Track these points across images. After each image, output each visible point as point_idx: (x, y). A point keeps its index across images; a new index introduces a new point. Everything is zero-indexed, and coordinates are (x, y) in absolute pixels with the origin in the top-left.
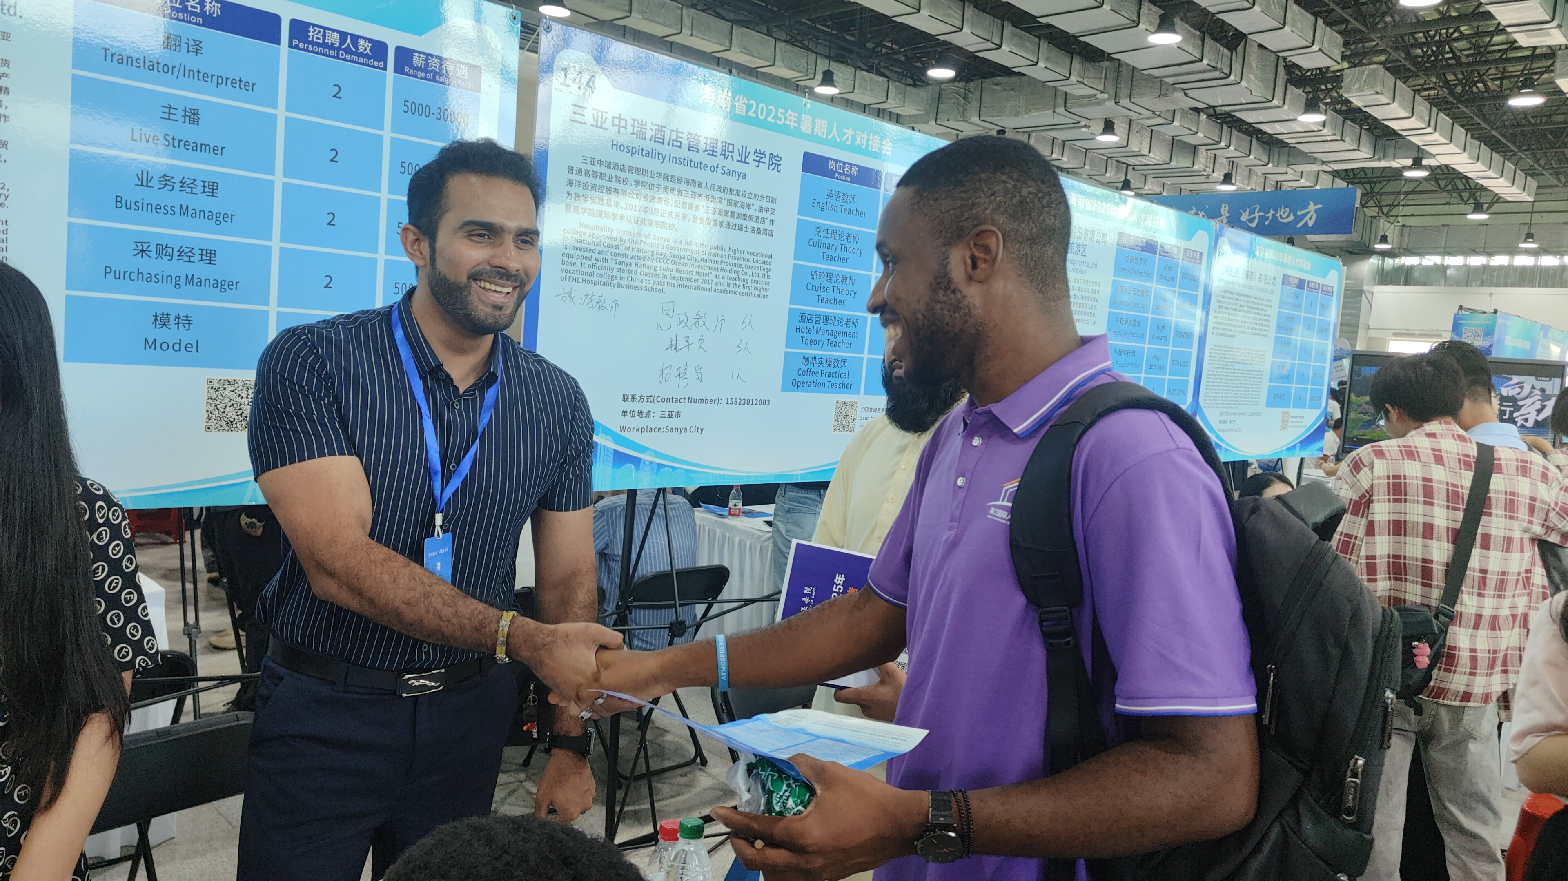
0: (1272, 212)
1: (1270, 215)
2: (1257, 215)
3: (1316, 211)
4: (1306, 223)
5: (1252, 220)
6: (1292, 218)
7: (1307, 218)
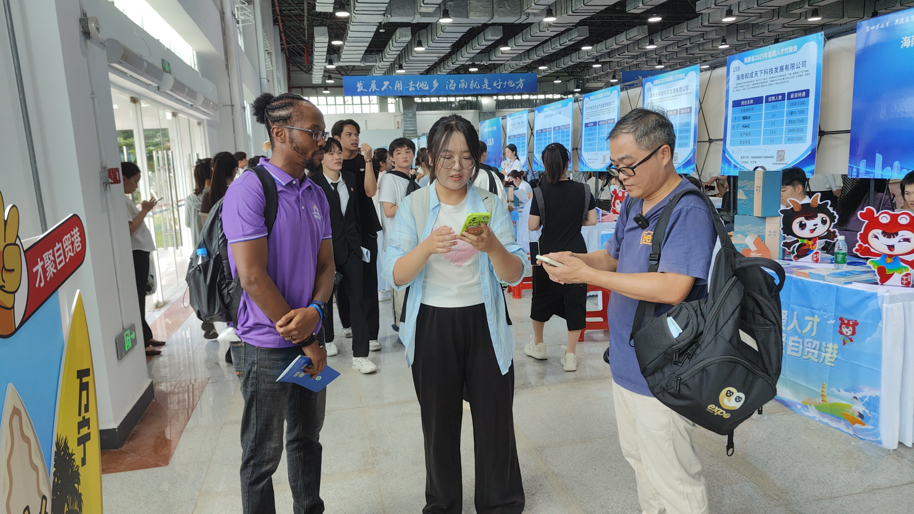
0: (506, 82)
1: (505, 83)
2: (500, 83)
3: (523, 82)
4: (520, 87)
5: (498, 86)
6: (514, 85)
7: (520, 85)
